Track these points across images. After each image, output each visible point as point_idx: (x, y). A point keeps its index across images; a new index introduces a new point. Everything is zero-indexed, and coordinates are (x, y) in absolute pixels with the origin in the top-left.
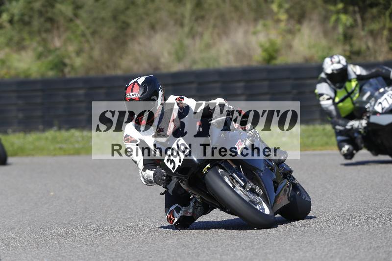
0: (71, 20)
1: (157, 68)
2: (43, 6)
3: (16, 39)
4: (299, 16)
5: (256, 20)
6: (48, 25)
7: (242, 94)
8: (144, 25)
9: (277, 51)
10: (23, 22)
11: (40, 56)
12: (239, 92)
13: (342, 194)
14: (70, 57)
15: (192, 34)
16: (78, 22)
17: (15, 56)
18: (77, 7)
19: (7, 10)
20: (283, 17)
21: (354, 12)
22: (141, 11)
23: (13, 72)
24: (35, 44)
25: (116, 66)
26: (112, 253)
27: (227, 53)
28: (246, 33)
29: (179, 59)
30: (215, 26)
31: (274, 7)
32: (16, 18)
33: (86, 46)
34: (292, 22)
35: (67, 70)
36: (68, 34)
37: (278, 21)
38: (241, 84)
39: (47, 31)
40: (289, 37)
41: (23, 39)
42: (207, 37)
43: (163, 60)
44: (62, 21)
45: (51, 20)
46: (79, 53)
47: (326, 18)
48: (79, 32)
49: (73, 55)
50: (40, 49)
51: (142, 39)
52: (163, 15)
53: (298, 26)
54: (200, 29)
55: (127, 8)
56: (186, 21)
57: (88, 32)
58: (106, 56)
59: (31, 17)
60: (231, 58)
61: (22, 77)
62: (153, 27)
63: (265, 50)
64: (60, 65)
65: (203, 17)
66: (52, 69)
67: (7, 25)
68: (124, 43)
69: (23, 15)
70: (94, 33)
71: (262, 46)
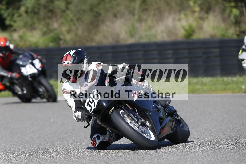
0: (64, 11)
1: (118, 42)
2: (47, 2)
3: (30, 23)
4: (207, 9)
5: (180, 11)
6: (50, 14)
7: (171, 58)
8: (110, 15)
9: (193, 31)
10: (34, 12)
11: (44, 34)
12: (169, 56)
13: (234, 121)
14: (63, 35)
15: (140, 20)
16: (69, 12)
17: (29, 34)
18: (68, 3)
19: (24, 5)
20: (197, 9)
21: (242, 6)
22: (108, 5)
23: (28, 44)
24: (41, 26)
25: (92, 40)
26: (90, 158)
27: (162, 32)
28: (174, 19)
29: (132, 36)
30: (154, 15)
31: (191, 3)
32: (30, 10)
33: (74, 28)
34: (203, 13)
35: (61, 42)
36: (62, 20)
37: (194, 12)
38: (170, 52)
39: (49, 18)
40: (201, 22)
41: (34, 23)
42: (149, 22)
43: (121, 36)
44: (58, 11)
45: (51, 11)
46: (69, 32)
47: (224, 10)
48: (69, 19)
49: (65, 33)
50: (45, 29)
51: (108, 23)
52: (122, 8)
53: (206, 16)
54: (144, 17)
55: (99, 4)
56: (136, 12)
57: (75, 19)
58: (86, 33)
59: (39, 9)
60: (165, 35)
61: (33, 47)
62: (115, 16)
63: (186, 30)
64: (57, 39)
65: (146, 10)
66: (52, 42)
67: (24, 14)
68: (97, 26)
69: (34, 8)
70: (78, 19)
71: (183, 28)
